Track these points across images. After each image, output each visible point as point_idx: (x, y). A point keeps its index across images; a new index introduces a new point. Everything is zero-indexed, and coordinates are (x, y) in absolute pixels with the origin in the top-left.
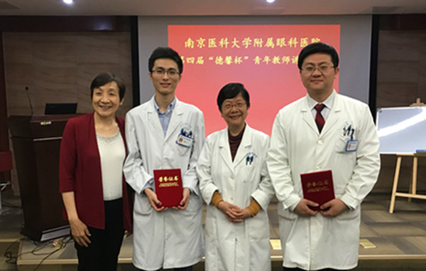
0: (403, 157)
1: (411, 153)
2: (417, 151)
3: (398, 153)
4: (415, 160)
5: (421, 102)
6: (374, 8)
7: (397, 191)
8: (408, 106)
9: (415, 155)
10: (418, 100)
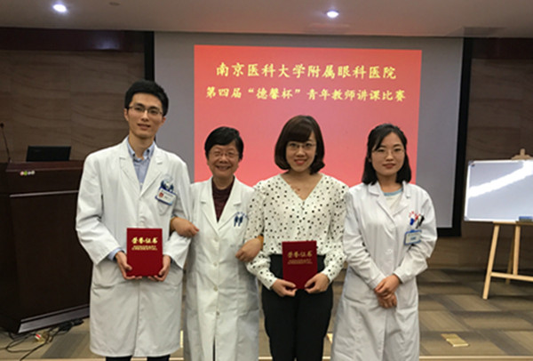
0: (502, 226)
1: (513, 221)
2: (520, 218)
3: (495, 220)
4: (518, 230)
5: (526, 153)
6: (466, 29)
7: (494, 271)
8: (509, 159)
9: (518, 224)
10: (523, 151)
